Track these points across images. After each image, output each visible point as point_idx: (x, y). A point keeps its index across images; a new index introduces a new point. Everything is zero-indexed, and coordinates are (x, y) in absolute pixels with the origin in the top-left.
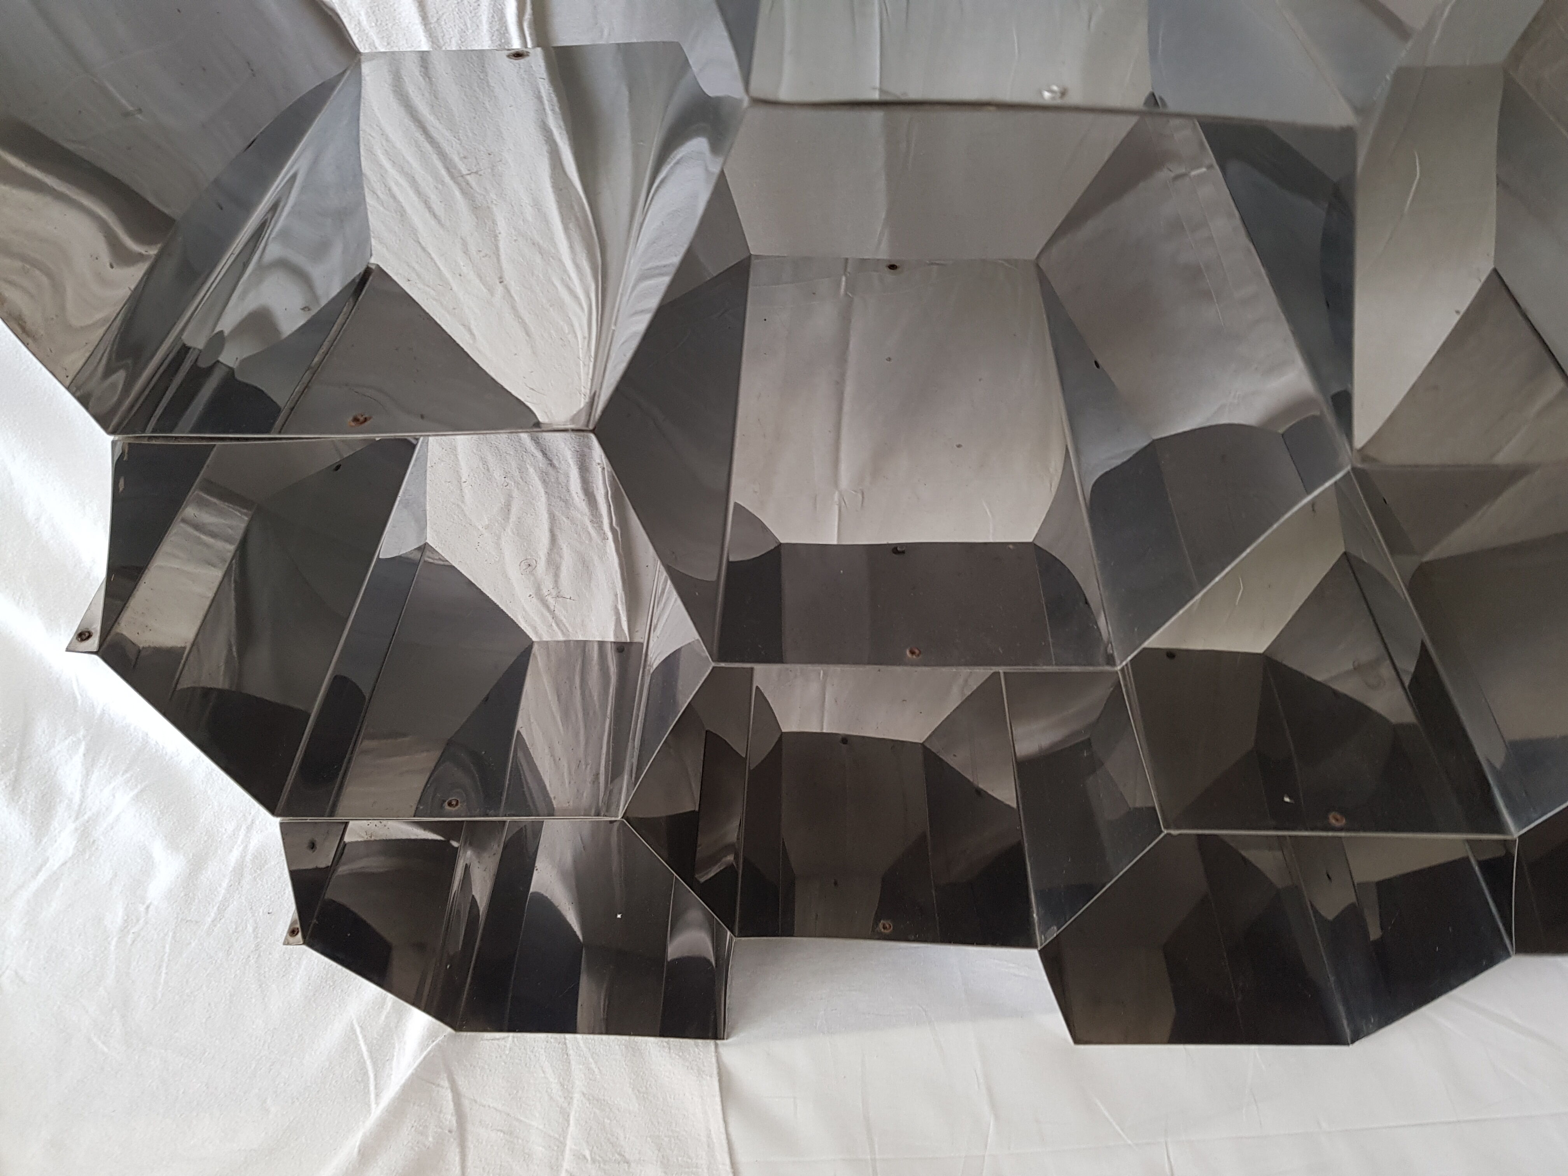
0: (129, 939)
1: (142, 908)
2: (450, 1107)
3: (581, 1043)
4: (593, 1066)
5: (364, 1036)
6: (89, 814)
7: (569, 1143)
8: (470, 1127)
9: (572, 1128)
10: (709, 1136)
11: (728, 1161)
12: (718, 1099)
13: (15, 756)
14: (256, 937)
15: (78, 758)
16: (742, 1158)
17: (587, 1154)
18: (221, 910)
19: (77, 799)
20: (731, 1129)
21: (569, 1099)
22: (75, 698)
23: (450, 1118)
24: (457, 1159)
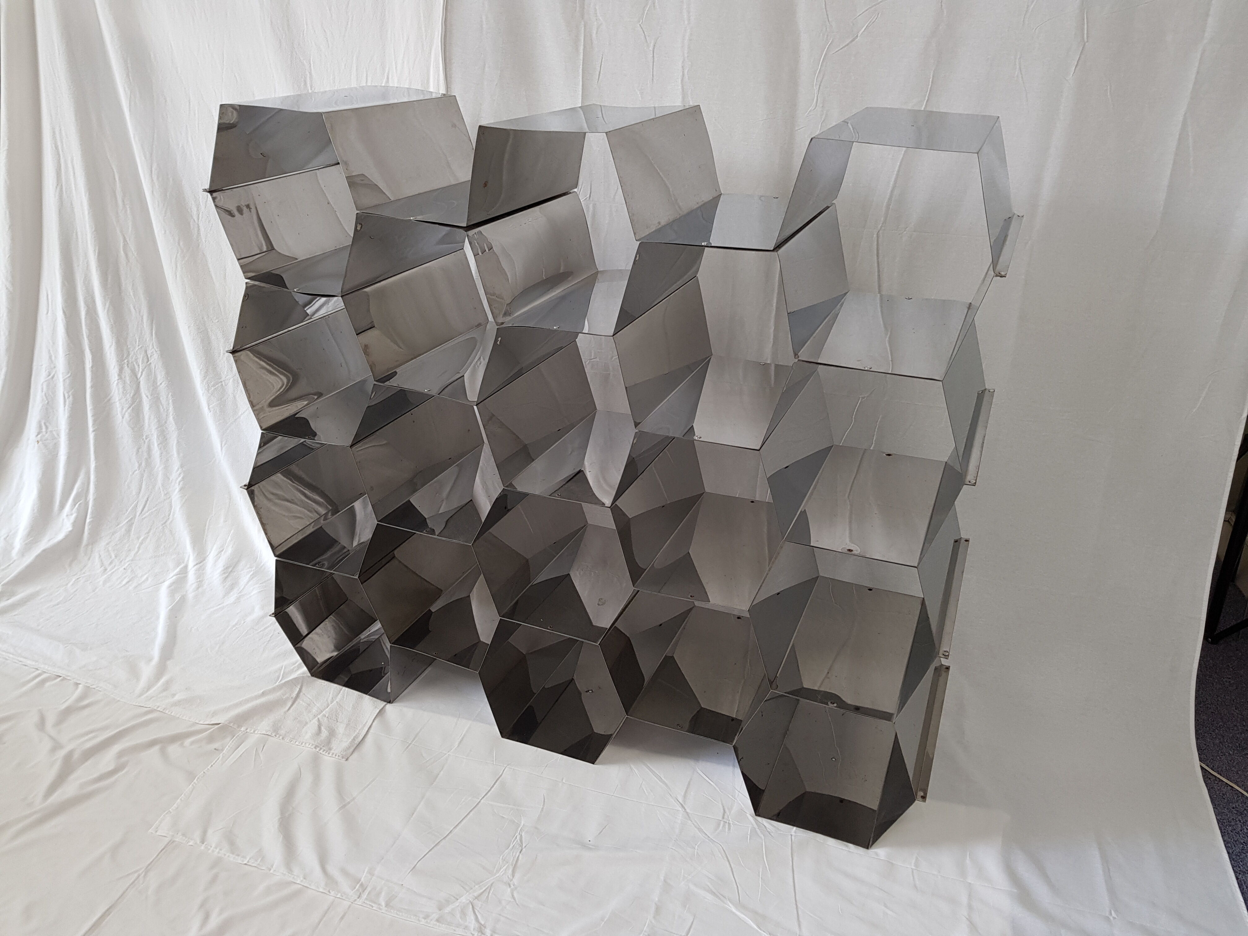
0: (234, 629)
1: (242, 622)
2: (296, 692)
3: (346, 692)
4: (345, 696)
5: (284, 670)
6: (243, 593)
7: (324, 712)
8: (298, 700)
9: (327, 709)
10: (366, 723)
11: (367, 730)
12: (376, 715)
13: (230, 570)
14: (271, 638)
15: (248, 576)
16: (372, 731)
17: (327, 715)
18: (265, 629)
19: (241, 589)
20: (374, 724)
21: (332, 702)
22: (257, 558)
23: (294, 695)
24: (289, 705)
